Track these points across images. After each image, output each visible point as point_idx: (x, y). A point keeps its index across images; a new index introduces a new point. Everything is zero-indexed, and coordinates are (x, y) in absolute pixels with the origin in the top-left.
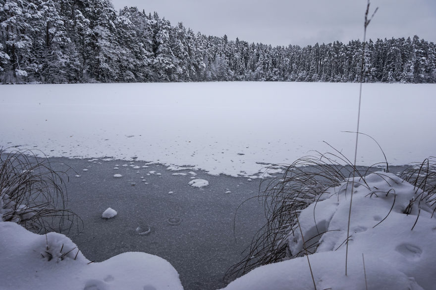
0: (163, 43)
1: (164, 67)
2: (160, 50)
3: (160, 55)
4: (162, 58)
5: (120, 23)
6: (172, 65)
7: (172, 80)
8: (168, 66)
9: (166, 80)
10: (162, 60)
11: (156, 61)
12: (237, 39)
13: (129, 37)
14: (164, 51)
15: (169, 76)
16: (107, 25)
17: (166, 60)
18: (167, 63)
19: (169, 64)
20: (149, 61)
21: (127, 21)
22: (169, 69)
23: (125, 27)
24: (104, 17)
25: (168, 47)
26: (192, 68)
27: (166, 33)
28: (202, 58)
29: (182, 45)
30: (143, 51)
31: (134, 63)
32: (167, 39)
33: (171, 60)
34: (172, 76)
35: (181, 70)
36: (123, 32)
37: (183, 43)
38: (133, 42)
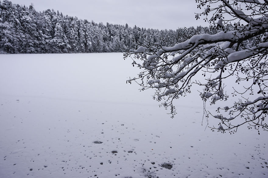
0: (56, 30)
1: (58, 45)
2: (55, 35)
3: (55, 38)
4: (56, 39)
5: (24, 19)
6: (63, 43)
7: (65, 52)
8: (60, 44)
9: (60, 52)
10: (57, 41)
11: (51, 41)
12: (135, 26)
13: (30, 28)
14: (57, 35)
15: (62, 49)
16: (14, 21)
17: (59, 40)
18: (59, 42)
19: (61, 43)
20: (47, 41)
21: (28, 18)
22: (61, 45)
23: (27, 22)
24: (12, 17)
25: (60, 32)
26: (82, 45)
27: (58, 24)
28: (90, 39)
29: (74, 31)
30: (42, 35)
31: (33, 43)
32: (59, 28)
33: (62, 40)
34: (64, 50)
35: (70, 46)
36: (26, 25)
37: (74, 30)
38: (34, 30)
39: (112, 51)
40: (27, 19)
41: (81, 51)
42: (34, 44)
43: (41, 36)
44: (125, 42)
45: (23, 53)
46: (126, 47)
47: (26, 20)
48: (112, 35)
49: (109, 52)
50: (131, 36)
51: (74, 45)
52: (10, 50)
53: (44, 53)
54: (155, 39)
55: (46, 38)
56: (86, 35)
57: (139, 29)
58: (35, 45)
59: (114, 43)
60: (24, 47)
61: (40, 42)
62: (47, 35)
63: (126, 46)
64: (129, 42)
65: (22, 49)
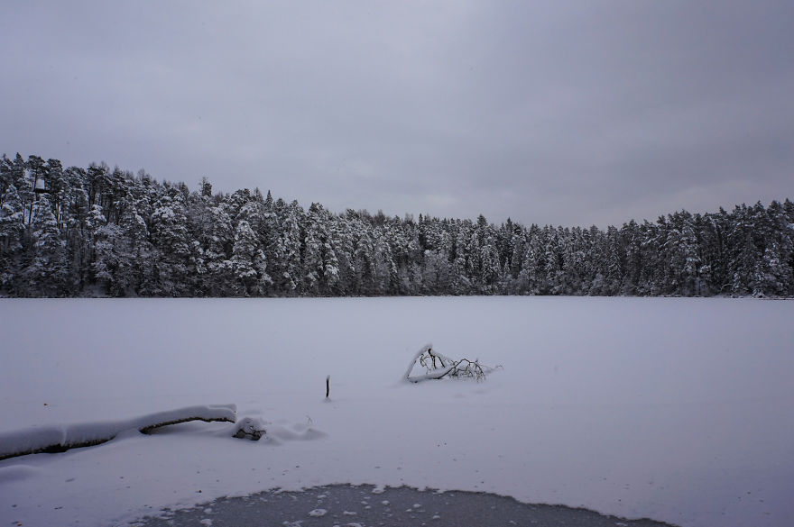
0: (237, 240)
1: (236, 275)
2: (234, 250)
3: (233, 258)
4: (235, 262)
6: (253, 272)
7: (258, 295)
8: (244, 273)
10: (235, 265)
12: (509, 220)
14: (239, 252)
15: (249, 288)
16: (131, 221)
17: (242, 264)
18: (242, 270)
19: (247, 271)
20: (211, 266)
21: (168, 212)
22: (244, 277)
23: (164, 221)
24: (131, 211)
25: (245, 244)
26: (310, 276)
27: (244, 224)
28: (335, 259)
29: (288, 240)
30: (199, 253)
31: (170, 270)
32: (243, 234)
33: (250, 264)
34: (253, 288)
35: (269, 279)
36: (161, 229)
37: (290, 238)
38: (179, 240)
39: (423, 292)
40: (164, 216)
41: (305, 290)
42: (174, 274)
43: (197, 255)
44: (467, 266)
45: (144, 295)
46: (468, 280)
47: (161, 217)
48: (430, 248)
49: (412, 294)
50: (486, 250)
51: (287, 275)
52: (112, 288)
53: (199, 296)
54: (560, 255)
55: (208, 260)
56: (324, 251)
57: (518, 229)
58: (176, 277)
59: (430, 270)
60: (149, 281)
61: (191, 268)
62: (214, 251)
63: (470, 277)
64: (481, 266)
65: (145, 286)
